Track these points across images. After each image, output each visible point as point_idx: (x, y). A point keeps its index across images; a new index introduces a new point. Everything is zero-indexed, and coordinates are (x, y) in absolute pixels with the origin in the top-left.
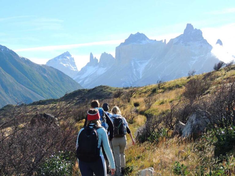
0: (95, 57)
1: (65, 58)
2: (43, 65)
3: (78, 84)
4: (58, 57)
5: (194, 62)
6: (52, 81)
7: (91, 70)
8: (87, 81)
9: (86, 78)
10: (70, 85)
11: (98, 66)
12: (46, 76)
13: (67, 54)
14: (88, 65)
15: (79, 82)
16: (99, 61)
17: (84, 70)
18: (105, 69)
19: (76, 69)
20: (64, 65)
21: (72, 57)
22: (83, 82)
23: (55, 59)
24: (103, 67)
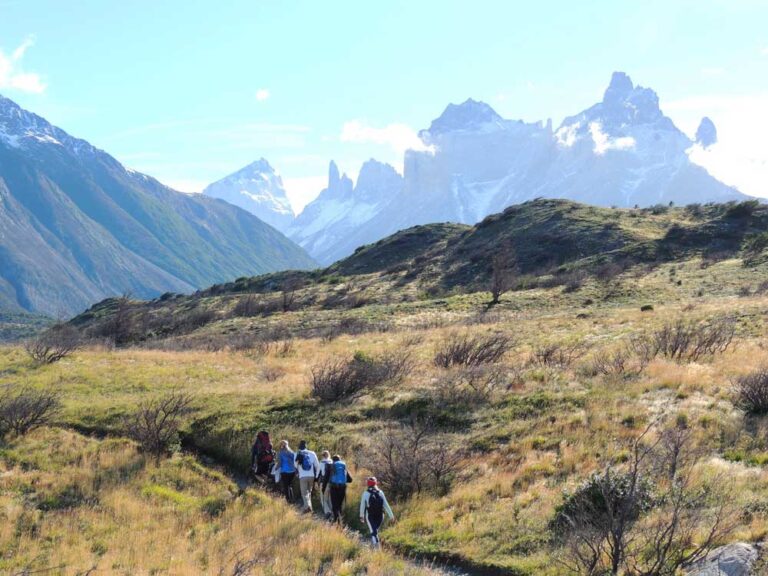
0: (344, 175)
1: (258, 177)
2: (196, 195)
3: (299, 250)
4: (237, 175)
5: (637, 184)
6: (224, 243)
7: (332, 213)
8: (319, 242)
9: (319, 234)
10: (278, 252)
11: (352, 200)
12: (205, 226)
13: (264, 165)
14: (325, 195)
15: (302, 245)
16: (355, 185)
17: (311, 211)
18: (374, 206)
19: (289, 208)
20: (255, 197)
21: (276, 174)
22: (310, 245)
23: (227, 181)
24: (368, 202)
